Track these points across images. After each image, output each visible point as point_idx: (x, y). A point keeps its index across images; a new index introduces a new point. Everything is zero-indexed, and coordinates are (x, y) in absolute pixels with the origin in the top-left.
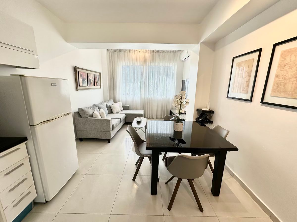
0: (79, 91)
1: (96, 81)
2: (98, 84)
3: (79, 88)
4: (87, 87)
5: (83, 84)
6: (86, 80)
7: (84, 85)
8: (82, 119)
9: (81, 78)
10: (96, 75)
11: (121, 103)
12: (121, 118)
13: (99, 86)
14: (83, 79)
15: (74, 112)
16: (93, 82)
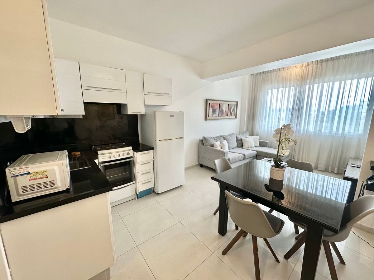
0: (208, 122)
1: (230, 111)
2: (232, 114)
3: (208, 118)
4: (218, 117)
5: (213, 114)
6: (217, 111)
7: (214, 116)
8: (203, 146)
9: (212, 108)
10: (230, 104)
11: (258, 137)
12: (245, 154)
13: (234, 116)
14: (214, 110)
15: (199, 140)
16: (226, 112)
